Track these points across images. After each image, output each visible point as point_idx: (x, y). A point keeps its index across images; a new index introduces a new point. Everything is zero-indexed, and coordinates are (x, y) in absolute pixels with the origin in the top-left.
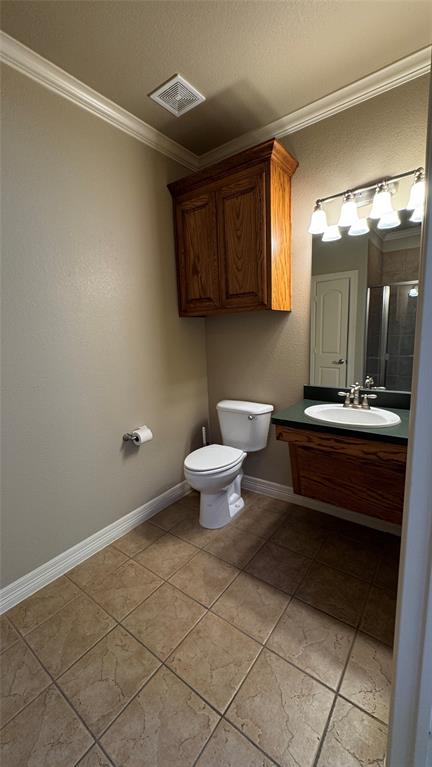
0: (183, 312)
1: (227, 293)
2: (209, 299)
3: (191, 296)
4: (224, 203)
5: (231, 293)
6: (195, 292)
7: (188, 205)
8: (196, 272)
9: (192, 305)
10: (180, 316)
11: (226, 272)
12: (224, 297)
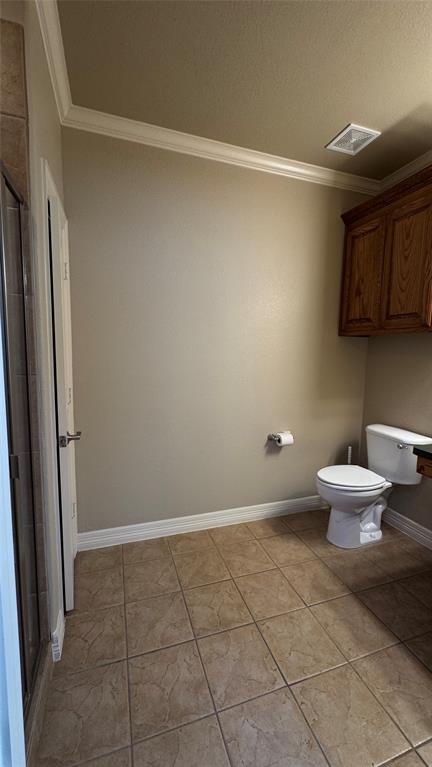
0: (343, 331)
1: (388, 313)
2: (369, 320)
3: (351, 317)
4: (394, 225)
5: (391, 313)
6: (356, 312)
7: (359, 231)
8: (359, 293)
9: (351, 325)
10: (339, 335)
11: (389, 293)
12: (384, 318)
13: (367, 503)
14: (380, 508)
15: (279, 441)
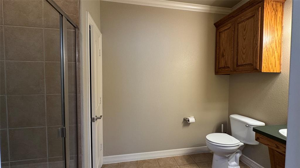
0: (217, 73)
1: (237, 64)
2: (228, 67)
3: (220, 66)
4: (238, 25)
5: (239, 64)
6: (222, 64)
7: (222, 29)
8: (223, 56)
9: (220, 70)
11: (237, 55)
12: (235, 66)
13: (232, 152)
14: (238, 155)
15: (189, 121)
